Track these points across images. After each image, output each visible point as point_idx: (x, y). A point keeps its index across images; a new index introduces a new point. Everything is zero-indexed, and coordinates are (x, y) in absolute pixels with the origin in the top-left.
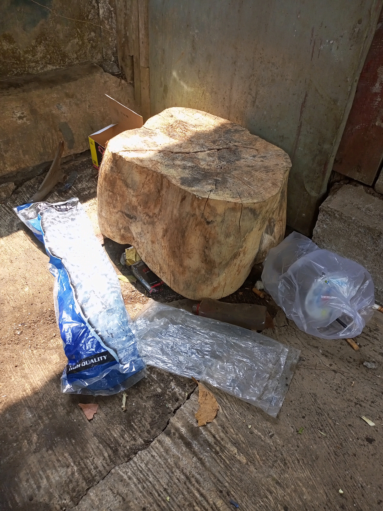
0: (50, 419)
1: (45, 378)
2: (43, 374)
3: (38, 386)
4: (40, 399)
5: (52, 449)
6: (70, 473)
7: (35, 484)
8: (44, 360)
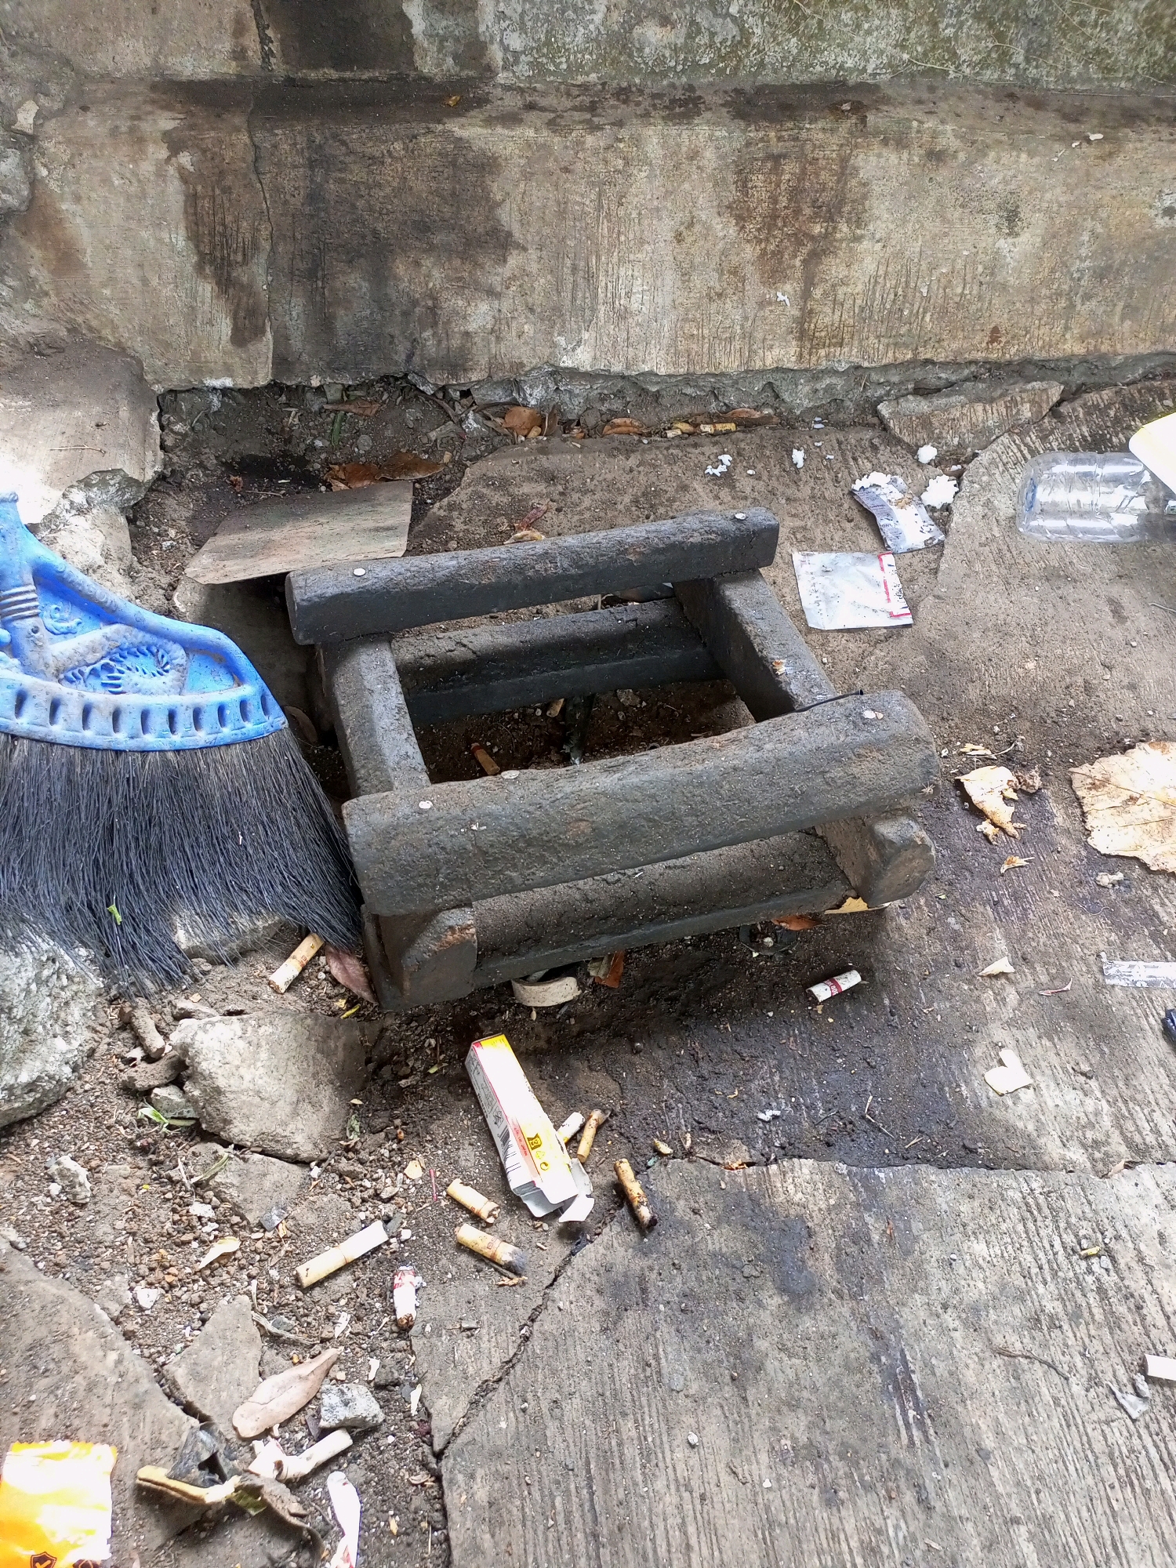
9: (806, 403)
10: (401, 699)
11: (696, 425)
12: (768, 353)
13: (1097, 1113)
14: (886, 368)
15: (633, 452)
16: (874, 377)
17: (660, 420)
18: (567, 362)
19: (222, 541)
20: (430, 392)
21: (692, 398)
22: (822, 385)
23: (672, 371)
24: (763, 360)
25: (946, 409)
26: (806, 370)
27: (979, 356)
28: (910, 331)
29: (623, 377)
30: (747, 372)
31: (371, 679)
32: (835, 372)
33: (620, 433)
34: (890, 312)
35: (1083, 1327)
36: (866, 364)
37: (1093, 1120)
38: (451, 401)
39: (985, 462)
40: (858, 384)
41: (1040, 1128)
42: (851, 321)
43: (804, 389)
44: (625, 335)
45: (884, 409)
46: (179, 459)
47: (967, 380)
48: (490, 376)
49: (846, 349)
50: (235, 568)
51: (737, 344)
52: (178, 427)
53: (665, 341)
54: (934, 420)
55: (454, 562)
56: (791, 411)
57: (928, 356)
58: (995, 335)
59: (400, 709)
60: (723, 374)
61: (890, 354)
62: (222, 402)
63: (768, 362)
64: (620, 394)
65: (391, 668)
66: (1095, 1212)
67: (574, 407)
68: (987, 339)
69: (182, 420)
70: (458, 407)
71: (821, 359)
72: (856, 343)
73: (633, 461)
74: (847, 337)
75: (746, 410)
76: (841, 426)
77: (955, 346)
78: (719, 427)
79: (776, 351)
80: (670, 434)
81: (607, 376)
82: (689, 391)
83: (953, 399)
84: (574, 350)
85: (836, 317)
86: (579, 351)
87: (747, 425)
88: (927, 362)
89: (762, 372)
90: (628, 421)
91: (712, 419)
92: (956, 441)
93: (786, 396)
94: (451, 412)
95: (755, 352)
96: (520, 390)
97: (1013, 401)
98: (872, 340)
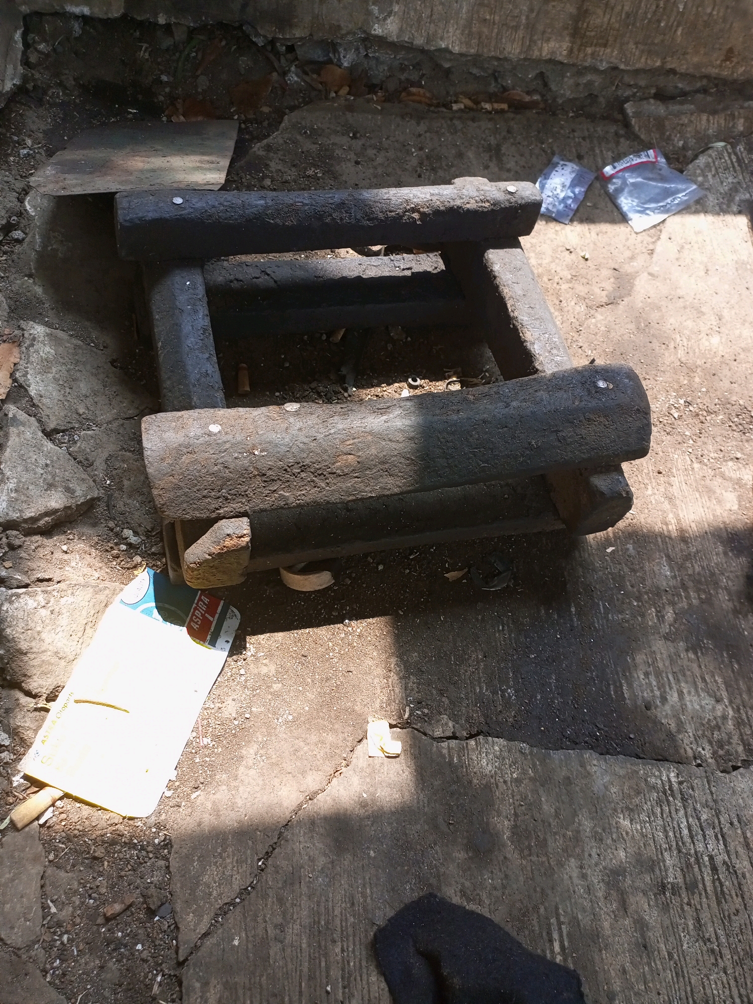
0: (702, 601)
1: (706, 526)
2: (703, 514)
3: (690, 531)
4: (690, 555)
5: (696, 653)
6: (719, 714)
7: (659, 689)
8: (710, 491)
9: (568, 94)
10: (207, 322)
11: (477, 103)
12: (545, 45)
13: (724, 718)
14: (637, 72)
15: (422, 118)
16: (627, 79)
17: (448, 93)
18: (377, 30)
19: (68, 155)
20: (261, 44)
21: (476, 78)
22: (584, 80)
23: (464, 50)
24: (540, 50)
25: (678, 115)
26: (574, 65)
27: (714, 71)
28: (663, 41)
29: (423, 51)
30: (525, 59)
31: (182, 299)
32: (594, 70)
33: (413, 101)
34: (650, 21)
35: (696, 896)
36: (622, 67)
37: (720, 723)
38: (277, 54)
39: (702, 165)
40: (612, 83)
41: (680, 725)
42: (617, 26)
43: (569, 81)
44: (428, 12)
45: (629, 108)
46: (41, 76)
47: (697, 91)
48: (311, 35)
49: (608, 50)
50: (74, 181)
51: (521, 33)
52: (42, 47)
53: (462, 22)
54: (667, 123)
55: (262, 202)
56: (554, 99)
57: (673, 66)
58: (729, 54)
59: (205, 330)
60: (506, 59)
61: (643, 60)
62: (83, 29)
63: (544, 54)
64: (417, 66)
65: (201, 291)
66: (715, 801)
67: (380, 72)
68: (722, 58)
69: (45, 41)
70: (283, 60)
71: (586, 57)
72: (618, 45)
73: (422, 128)
74: (611, 39)
75: (518, 93)
76: (592, 118)
77: (696, 59)
78: (496, 106)
79: (552, 44)
80: (455, 107)
81: (409, 48)
82: (475, 71)
83: (686, 107)
84: (385, 19)
85: (606, 20)
86: (389, 21)
87: (518, 107)
88: (673, 71)
89: (538, 61)
90: (422, 91)
91: (491, 98)
92: (681, 143)
93: (553, 87)
94: (276, 64)
95: (535, 42)
96: (335, 51)
97: (733, 116)
98: (632, 46)
